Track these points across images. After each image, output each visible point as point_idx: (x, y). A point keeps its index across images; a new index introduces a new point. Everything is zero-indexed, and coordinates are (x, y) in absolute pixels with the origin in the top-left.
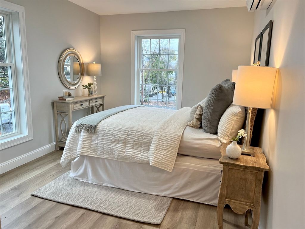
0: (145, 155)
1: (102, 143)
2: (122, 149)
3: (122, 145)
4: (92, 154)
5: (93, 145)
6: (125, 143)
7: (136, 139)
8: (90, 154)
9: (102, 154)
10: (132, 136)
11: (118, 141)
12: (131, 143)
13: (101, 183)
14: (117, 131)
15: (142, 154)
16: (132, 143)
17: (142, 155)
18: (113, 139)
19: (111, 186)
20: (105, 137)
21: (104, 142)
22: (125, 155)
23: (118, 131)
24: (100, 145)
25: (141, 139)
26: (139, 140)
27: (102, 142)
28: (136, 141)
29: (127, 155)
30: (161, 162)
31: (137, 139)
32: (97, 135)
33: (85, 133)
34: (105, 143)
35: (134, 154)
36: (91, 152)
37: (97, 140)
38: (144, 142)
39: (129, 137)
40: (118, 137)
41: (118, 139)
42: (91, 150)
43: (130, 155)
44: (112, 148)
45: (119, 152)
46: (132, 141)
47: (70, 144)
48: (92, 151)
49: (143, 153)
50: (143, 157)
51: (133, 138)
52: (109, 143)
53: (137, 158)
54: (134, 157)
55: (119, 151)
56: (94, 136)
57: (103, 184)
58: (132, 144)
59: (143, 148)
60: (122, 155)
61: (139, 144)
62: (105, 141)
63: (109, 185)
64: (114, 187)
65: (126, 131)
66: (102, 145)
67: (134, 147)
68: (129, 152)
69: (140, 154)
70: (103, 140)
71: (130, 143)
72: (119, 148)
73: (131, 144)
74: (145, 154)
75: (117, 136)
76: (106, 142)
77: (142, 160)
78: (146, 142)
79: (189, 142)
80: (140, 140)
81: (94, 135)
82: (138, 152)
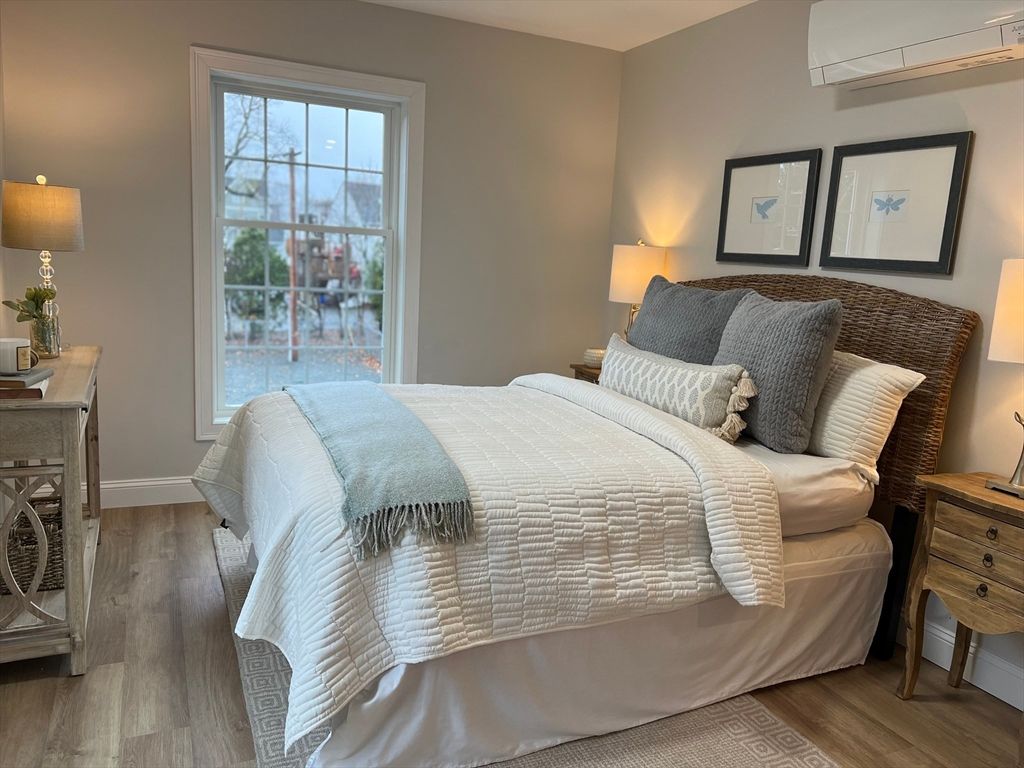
0: (681, 574)
1: (515, 575)
2: (602, 577)
3: (599, 559)
4: (476, 638)
5: (470, 591)
6: (608, 546)
7: (641, 521)
8: (472, 639)
9: (517, 623)
10: (622, 515)
11: (578, 548)
12: (628, 545)
13: (508, 748)
14: (564, 506)
15: (671, 574)
16: (631, 541)
17: (675, 580)
18: (559, 543)
19: (549, 742)
20: (521, 546)
21: (519, 565)
22: (620, 598)
23: (569, 506)
24: (507, 586)
25: (658, 518)
26: (652, 525)
27: (511, 567)
28: (644, 532)
29: (629, 596)
30: (769, 583)
31: (648, 521)
32: (479, 541)
33: (426, 548)
34: (524, 569)
35: (652, 582)
36: (471, 630)
37: (484, 567)
38: (672, 526)
39: (614, 523)
40: (576, 531)
41: (581, 538)
42: (466, 618)
43: (638, 590)
44: (565, 583)
45: (598, 592)
46: (629, 533)
47: (343, 623)
48: (474, 622)
49: (676, 570)
50: (680, 583)
51: (631, 523)
52: (547, 564)
53: (665, 596)
54: (656, 596)
55: (595, 587)
56: (463, 551)
57: (513, 750)
58: (634, 544)
59: (669, 551)
60: (607, 599)
61: (654, 539)
62: (523, 561)
63: (538, 745)
64: (559, 742)
65: (595, 498)
66: (515, 582)
67: (640, 556)
68: (631, 578)
69: (666, 576)
70: (513, 558)
71: (625, 545)
72: (593, 576)
73: (630, 548)
74: (681, 570)
75: (572, 527)
76: (530, 564)
77: (682, 596)
78: (678, 526)
79: (794, 496)
80: (657, 525)
81: (467, 547)
82: (658, 572)
